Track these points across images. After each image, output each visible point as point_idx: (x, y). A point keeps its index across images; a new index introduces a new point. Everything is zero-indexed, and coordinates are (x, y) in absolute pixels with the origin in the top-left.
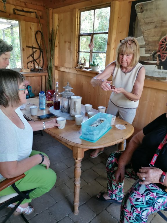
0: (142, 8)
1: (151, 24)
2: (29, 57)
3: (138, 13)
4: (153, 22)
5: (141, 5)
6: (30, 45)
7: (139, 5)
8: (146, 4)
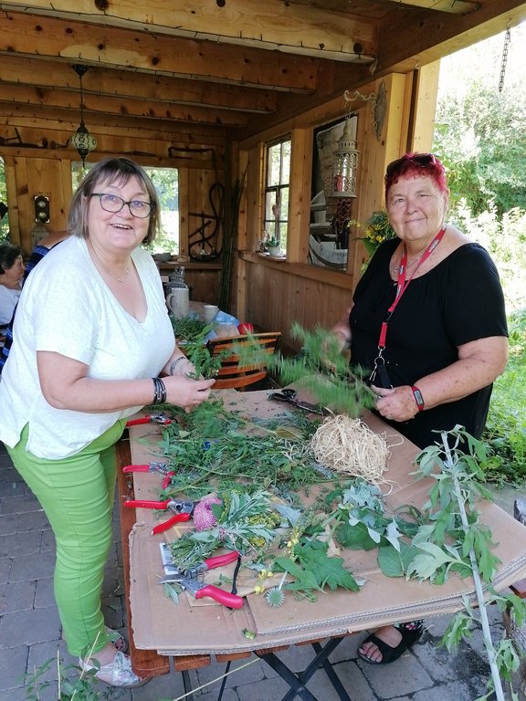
2: (195, 233)
6: (199, 212)
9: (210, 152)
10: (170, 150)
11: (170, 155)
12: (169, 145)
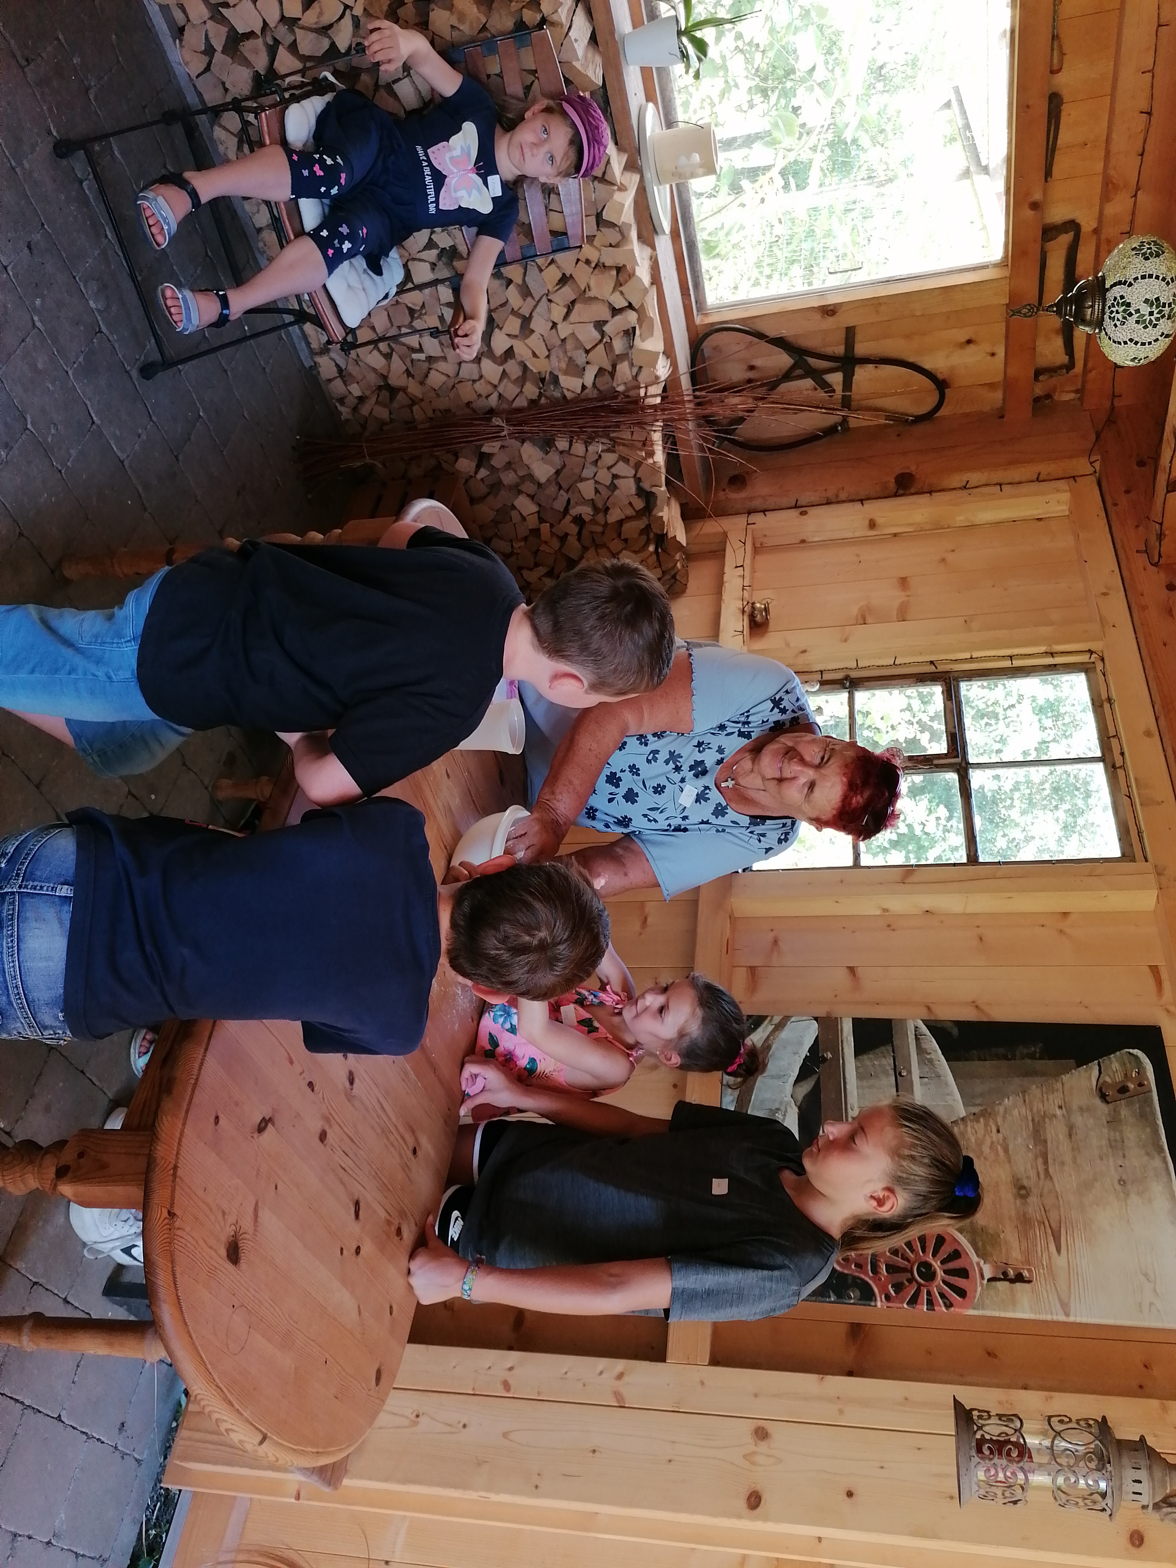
0: (1123, 1090)
1: (1036, 1158)
2: (791, 352)
3: (1095, 1072)
4: (1051, 1170)
5: (1141, 1085)
6: (860, 350)
7: (1141, 1072)
8: (1145, 1116)
9: (1065, 359)
10: (1073, 226)
11: (1049, 232)
12: (1088, 224)
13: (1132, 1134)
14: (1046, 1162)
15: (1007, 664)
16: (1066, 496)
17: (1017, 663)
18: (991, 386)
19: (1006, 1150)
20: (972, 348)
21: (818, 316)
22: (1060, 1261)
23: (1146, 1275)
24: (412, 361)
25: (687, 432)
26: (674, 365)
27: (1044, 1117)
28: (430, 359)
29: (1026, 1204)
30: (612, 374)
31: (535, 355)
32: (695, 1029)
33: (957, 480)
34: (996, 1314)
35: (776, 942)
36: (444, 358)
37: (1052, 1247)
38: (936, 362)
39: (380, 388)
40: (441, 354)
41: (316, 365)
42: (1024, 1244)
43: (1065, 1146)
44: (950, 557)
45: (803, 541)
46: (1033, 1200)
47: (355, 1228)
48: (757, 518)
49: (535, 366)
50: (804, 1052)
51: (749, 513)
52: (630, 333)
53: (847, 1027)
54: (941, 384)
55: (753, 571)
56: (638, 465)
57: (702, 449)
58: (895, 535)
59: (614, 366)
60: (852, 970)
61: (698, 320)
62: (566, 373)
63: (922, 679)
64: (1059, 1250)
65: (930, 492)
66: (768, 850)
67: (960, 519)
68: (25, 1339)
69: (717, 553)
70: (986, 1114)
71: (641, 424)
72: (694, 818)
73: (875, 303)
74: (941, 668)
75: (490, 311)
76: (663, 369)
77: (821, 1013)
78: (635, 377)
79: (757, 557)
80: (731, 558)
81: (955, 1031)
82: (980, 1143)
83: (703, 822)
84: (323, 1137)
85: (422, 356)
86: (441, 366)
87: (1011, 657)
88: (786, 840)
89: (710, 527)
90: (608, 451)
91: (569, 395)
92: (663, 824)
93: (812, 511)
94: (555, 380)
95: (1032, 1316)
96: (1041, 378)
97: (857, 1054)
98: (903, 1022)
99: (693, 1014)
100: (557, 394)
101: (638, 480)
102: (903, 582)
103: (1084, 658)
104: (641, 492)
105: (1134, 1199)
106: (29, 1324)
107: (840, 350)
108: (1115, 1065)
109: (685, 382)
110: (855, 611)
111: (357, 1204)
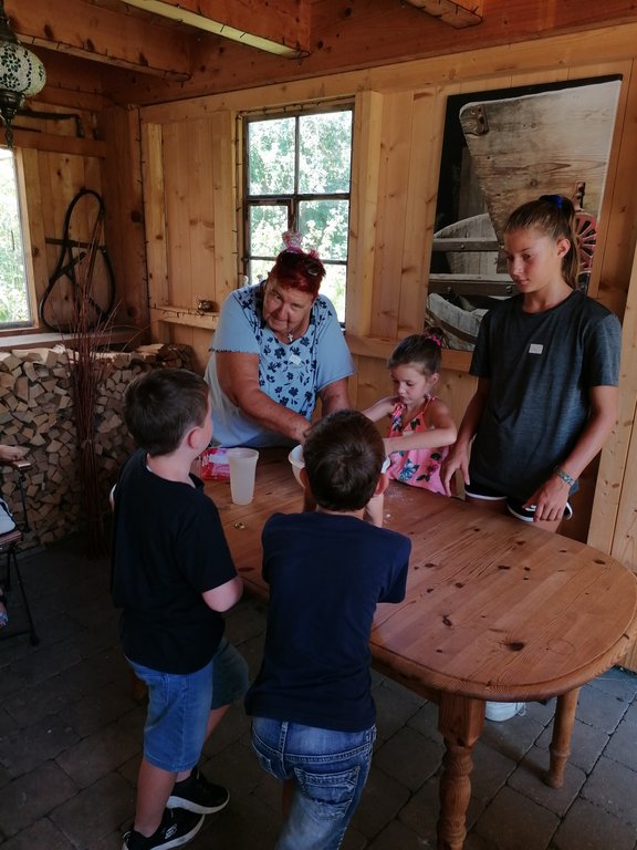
1: (515, 174)
3: (471, 136)
4: (523, 166)
5: (479, 110)
8: (497, 109)
13: (507, 117)
14: (519, 169)
15: (241, 167)
16: (150, 126)
17: (241, 161)
18: (86, 163)
19: (510, 191)
20: (63, 173)
21: (38, 259)
22: (575, 165)
23: (587, 116)
24: (46, 490)
25: (97, 339)
26: (59, 343)
27: (493, 167)
28: (45, 480)
29: (540, 183)
30: (60, 378)
31: (47, 421)
32: (420, 365)
33: (137, 187)
34: (601, 205)
35: (385, 313)
36: (46, 472)
37: (567, 169)
38: (69, 193)
39: (61, 509)
40: (43, 475)
41: (46, 544)
42: (563, 185)
43: (510, 157)
44: (180, 194)
45: (167, 277)
46: (539, 178)
47: (514, 570)
48: (152, 302)
49: (53, 422)
50: (446, 302)
51: (149, 306)
52: (37, 367)
53: (435, 276)
54: (83, 192)
55: (181, 307)
56: (115, 368)
57: (107, 331)
58: (166, 225)
59: (55, 377)
60: (404, 271)
61: (36, 327)
62: (58, 404)
63: (246, 217)
64: (569, 166)
65: (143, 203)
66: (330, 314)
67: (160, 187)
68: (563, 755)
69: (171, 326)
70: (489, 201)
71: (90, 365)
72: (308, 357)
73: (33, 226)
74: (241, 205)
75: (20, 445)
76: (60, 350)
77: (426, 290)
78: (64, 366)
79: (175, 303)
80: (173, 319)
81: (442, 215)
82: (505, 206)
83: (311, 351)
84: (459, 586)
85: (44, 484)
86: (49, 474)
87: (237, 164)
88: (324, 303)
89: (156, 330)
90: (105, 384)
91: (71, 404)
92: (311, 375)
93: (150, 271)
94: (62, 411)
95: (604, 184)
96: (82, 133)
97: (450, 273)
98: (434, 245)
99: (412, 367)
100: (70, 410)
101: (124, 368)
102: (193, 222)
103: (240, 123)
104: (131, 367)
105: (543, 119)
106: (555, 752)
107: (59, 247)
108: (468, 124)
109: (67, 337)
110: (207, 252)
111: (501, 567)
